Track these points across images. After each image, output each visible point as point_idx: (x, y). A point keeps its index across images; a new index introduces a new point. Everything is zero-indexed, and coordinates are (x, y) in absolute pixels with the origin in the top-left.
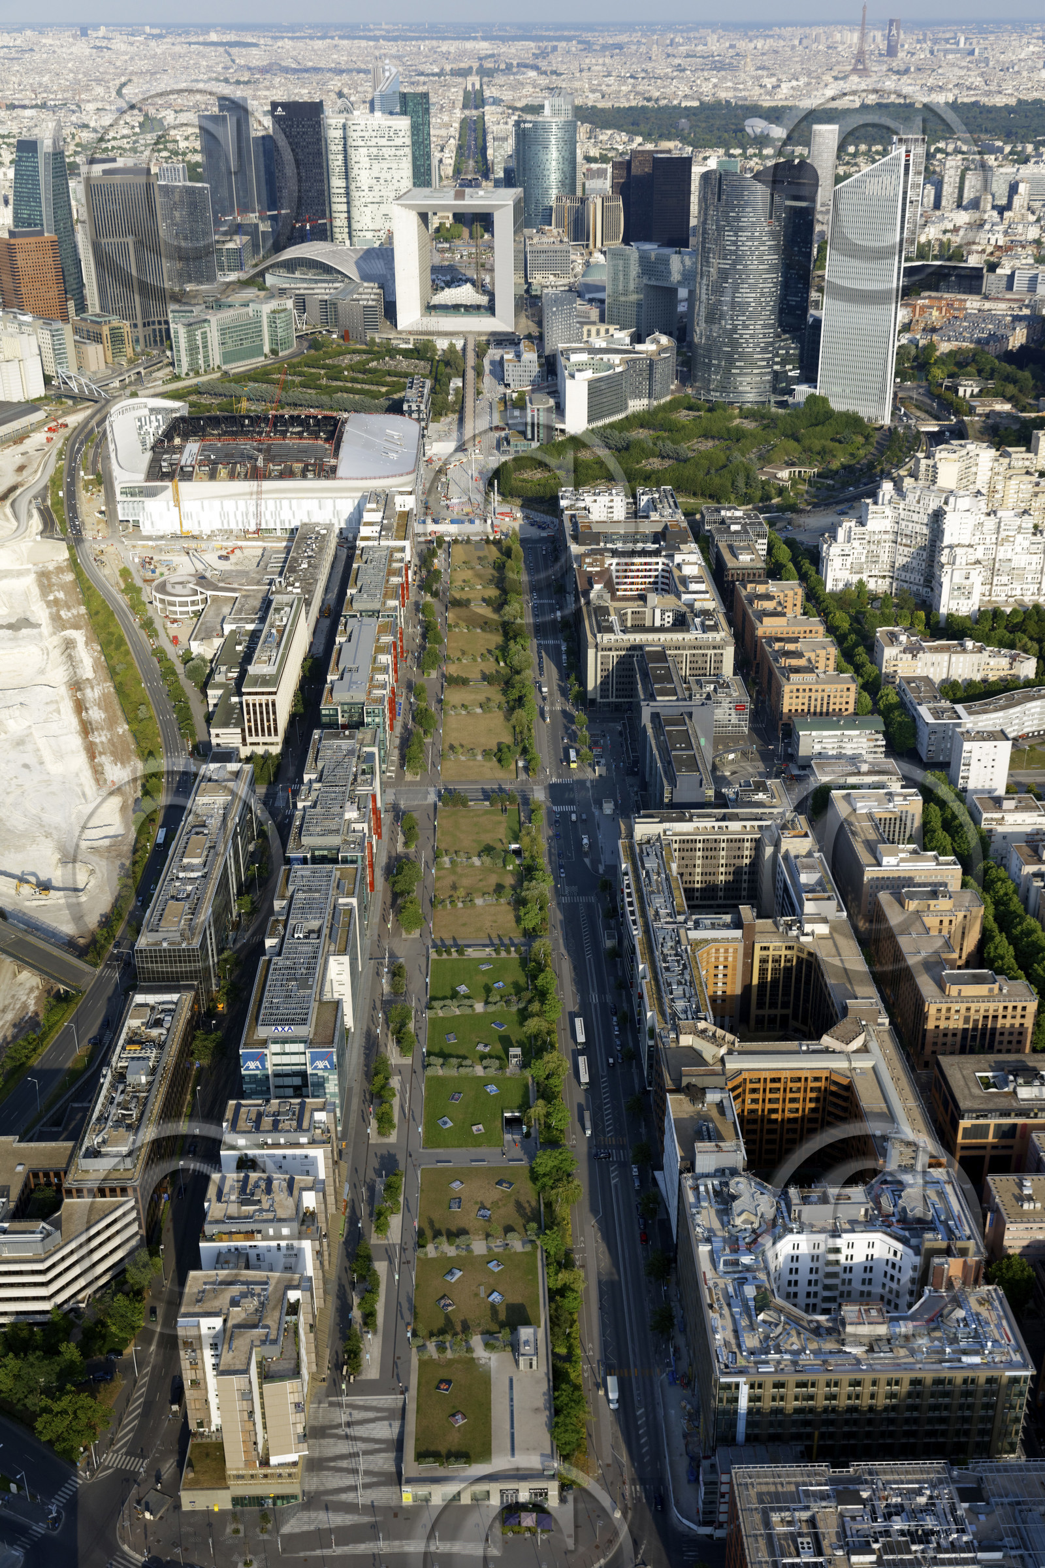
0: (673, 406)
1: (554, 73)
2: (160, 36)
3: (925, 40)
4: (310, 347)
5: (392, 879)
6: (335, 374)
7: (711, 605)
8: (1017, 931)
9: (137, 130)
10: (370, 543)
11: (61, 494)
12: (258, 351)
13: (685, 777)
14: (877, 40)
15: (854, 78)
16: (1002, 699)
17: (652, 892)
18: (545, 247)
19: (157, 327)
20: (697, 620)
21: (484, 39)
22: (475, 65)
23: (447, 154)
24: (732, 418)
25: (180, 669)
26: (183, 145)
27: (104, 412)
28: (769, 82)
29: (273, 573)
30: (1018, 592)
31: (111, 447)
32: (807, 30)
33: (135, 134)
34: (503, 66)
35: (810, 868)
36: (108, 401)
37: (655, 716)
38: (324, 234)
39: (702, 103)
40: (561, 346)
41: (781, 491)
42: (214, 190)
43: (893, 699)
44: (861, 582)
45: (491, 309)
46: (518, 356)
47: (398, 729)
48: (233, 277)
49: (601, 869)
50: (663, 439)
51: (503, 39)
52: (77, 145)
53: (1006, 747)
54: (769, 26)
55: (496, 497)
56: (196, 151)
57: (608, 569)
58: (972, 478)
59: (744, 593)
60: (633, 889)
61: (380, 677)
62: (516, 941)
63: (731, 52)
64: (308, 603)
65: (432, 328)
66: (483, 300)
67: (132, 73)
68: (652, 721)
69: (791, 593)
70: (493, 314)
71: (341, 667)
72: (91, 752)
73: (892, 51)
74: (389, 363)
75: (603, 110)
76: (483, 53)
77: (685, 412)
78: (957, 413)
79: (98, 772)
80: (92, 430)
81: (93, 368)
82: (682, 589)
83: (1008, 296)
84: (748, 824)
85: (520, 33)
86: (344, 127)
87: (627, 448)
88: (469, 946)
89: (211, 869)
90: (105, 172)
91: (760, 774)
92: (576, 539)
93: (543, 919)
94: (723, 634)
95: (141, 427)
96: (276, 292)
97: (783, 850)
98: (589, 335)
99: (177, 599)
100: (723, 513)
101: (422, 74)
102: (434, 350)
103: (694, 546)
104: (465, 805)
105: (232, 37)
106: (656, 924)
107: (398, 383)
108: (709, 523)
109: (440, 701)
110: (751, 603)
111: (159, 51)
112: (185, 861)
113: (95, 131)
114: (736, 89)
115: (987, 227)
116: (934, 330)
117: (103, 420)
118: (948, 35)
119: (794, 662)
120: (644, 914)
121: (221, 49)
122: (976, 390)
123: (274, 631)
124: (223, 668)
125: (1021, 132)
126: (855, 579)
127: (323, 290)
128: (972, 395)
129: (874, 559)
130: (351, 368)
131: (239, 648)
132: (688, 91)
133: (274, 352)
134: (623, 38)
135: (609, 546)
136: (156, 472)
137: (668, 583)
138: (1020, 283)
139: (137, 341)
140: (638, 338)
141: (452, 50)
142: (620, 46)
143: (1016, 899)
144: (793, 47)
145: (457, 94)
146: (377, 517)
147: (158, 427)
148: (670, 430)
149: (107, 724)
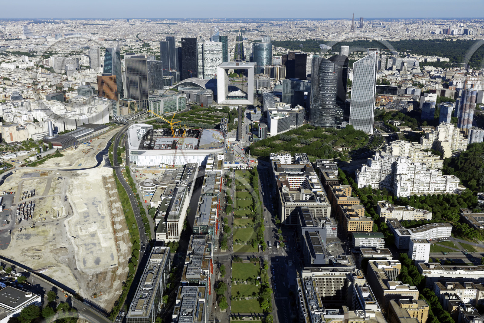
0: (304, 127)
1: (263, 31)
2: (150, 22)
3: (370, 24)
4: (191, 108)
5: (217, 289)
6: (198, 116)
7: (322, 193)
8: (441, 316)
9: (142, 46)
10: (209, 170)
11: (112, 153)
12: (175, 109)
13: (318, 255)
14: (357, 23)
15: (351, 33)
16: (423, 227)
17: (310, 299)
18: (263, 80)
19: (145, 102)
20: (318, 198)
21: (242, 22)
22: (240, 30)
23: (232, 53)
24: (323, 131)
25: (146, 211)
26: (155, 50)
27: (127, 128)
28: (326, 34)
29: (178, 179)
30: (422, 189)
31: (129, 139)
32: (336, 21)
33: (141, 48)
34: (248, 30)
35: (365, 291)
36: (128, 124)
37: (307, 232)
38: (196, 75)
39: (306, 40)
40: (269, 109)
41: (340, 155)
42: (164, 63)
43: (386, 227)
44: (369, 185)
45: (246, 98)
46: (255, 112)
47: (218, 234)
48: (168, 88)
49: (289, 287)
50: (301, 138)
51: (248, 23)
52: (124, 51)
53: (428, 246)
54: (325, 19)
55: (249, 156)
56: (158, 52)
57: (287, 180)
58: (403, 152)
59: (332, 189)
60: (303, 297)
61: (213, 216)
62: (261, 315)
63: (314, 26)
64: (189, 190)
65: (228, 103)
66: (244, 95)
67: (141, 31)
68: (305, 234)
69: (347, 189)
70: (247, 99)
71: (200, 213)
72: (116, 240)
73: (361, 26)
74: (215, 113)
75: (277, 42)
76: (242, 26)
77: (308, 129)
78: (394, 131)
79: (118, 246)
80: (123, 133)
81: (125, 114)
82: (312, 187)
83: (406, 96)
84: (342, 273)
85: (252, 21)
86: (203, 45)
87: (290, 140)
88: (244, 316)
89: (154, 286)
90: (131, 57)
91: (343, 254)
92: (276, 170)
93: (270, 306)
94: (327, 203)
95: (138, 133)
96: (181, 92)
97: (355, 284)
98: (277, 106)
99: (147, 188)
100: (323, 162)
101: (224, 32)
102: (229, 109)
103: (315, 173)
104: (241, 262)
105: (170, 22)
106: (313, 312)
107: (218, 120)
108: (319, 165)
109: (232, 224)
110: (335, 192)
111: (149, 25)
112: (146, 283)
113: (129, 47)
114: (316, 36)
115: (396, 75)
116: (384, 105)
117: (126, 130)
118: (377, 22)
119: (351, 213)
120: (308, 308)
121: (167, 25)
122: (399, 124)
123: (178, 200)
124: (161, 212)
125: (402, 49)
126: (368, 184)
127: (195, 92)
128: (398, 125)
129: (373, 178)
130: (203, 115)
131: (166, 205)
132: (302, 37)
133: (180, 110)
134: (283, 22)
135: (287, 172)
136: (142, 147)
137: (307, 185)
138: (409, 91)
139: (138, 106)
140: (293, 107)
141: (233, 25)
142: (281, 25)
143: (439, 303)
144: (332, 25)
145: (235, 37)
146: (212, 162)
147: (143, 133)
148: (303, 135)
149: (122, 230)
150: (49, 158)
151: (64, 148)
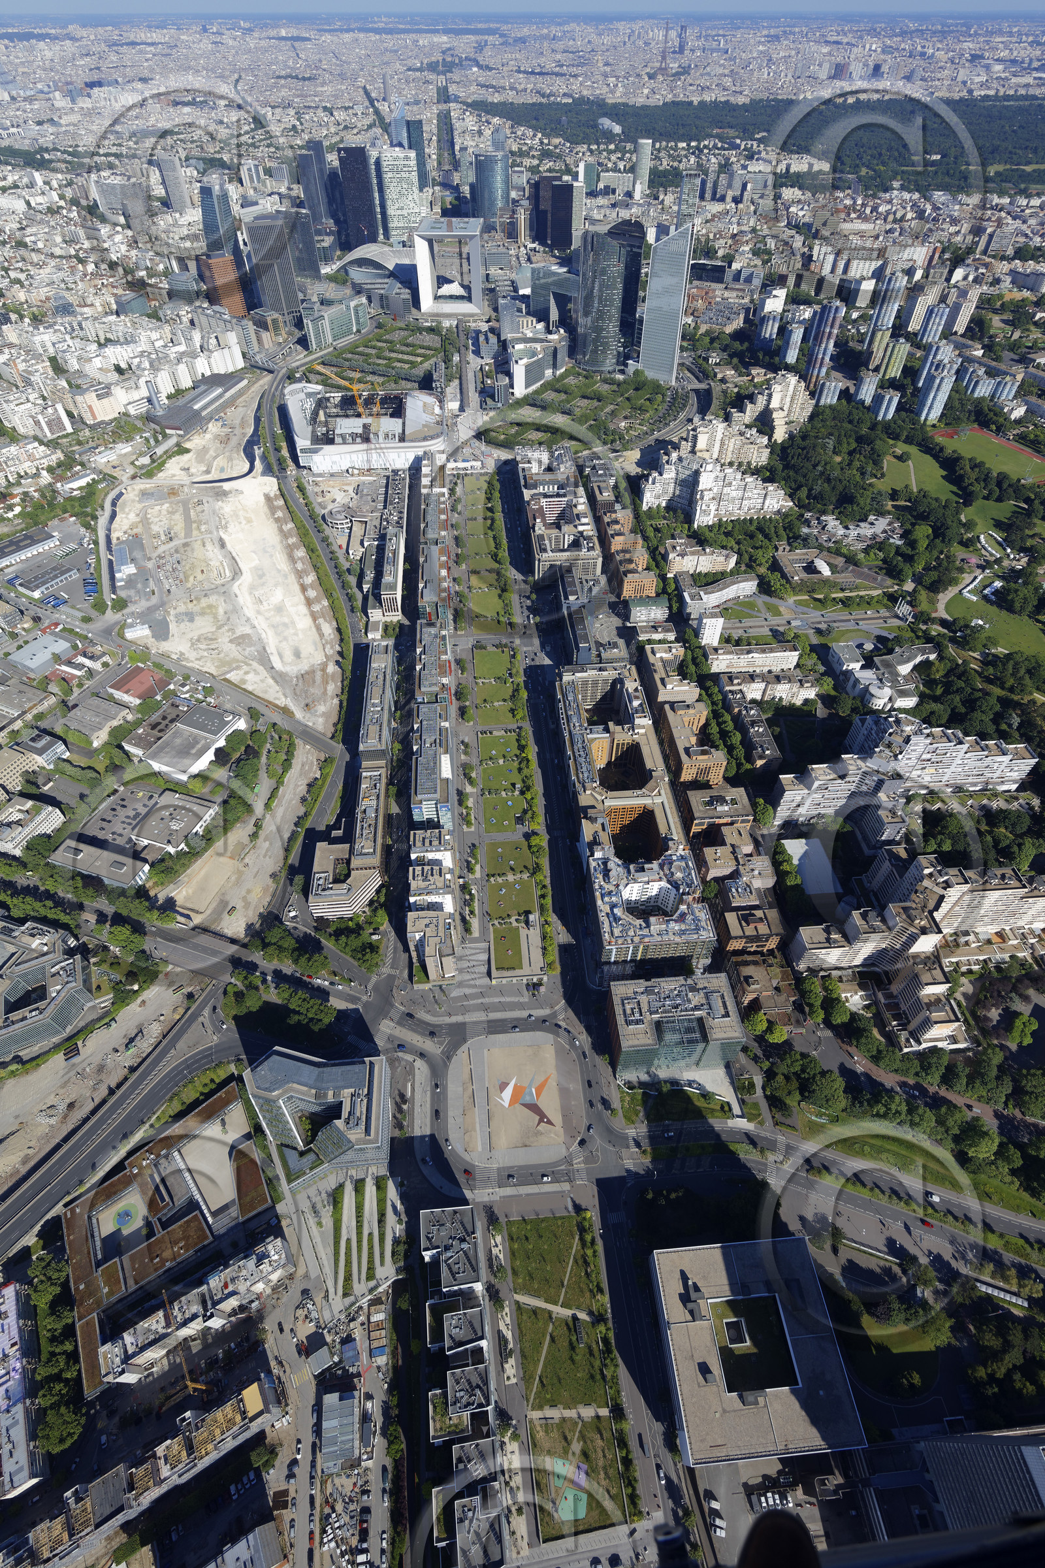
0: (567, 374)
1: (488, 68)
3: (700, 38)
4: (377, 327)
5: (459, 701)
7: (592, 532)
8: (721, 721)
9: (252, 126)
10: (428, 491)
11: (267, 443)
12: (350, 332)
13: (583, 647)
14: (674, 40)
15: (660, 77)
16: (720, 584)
17: (572, 713)
18: (495, 250)
19: (295, 314)
20: (585, 542)
22: (441, 60)
23: (432, 148)
24: (596, 383)
25: (346, 566)
28: (612, 81)
30: (731, 511)
34: (457, 61)
35: (637, 697)
36: (278, 372)
37: (569, 608)
38: (372, 238)
39: (574, 100)
40: (509, 336)
43: (672, 586)
44: (659, 504)
45: (469, 298)
46: (486, 338)
48: (329, 272)
50: (563, 400)
51: (456, 34)
53: (722, 618)
55: (483, 443)
57: (542, 507)
59: (606, 521)
60: (563, 710)
62: (514, 729)
65: (439, 312)
66: (465, 293)
68: (568, 612)
69: (627, 519)
70: (471, 301)
71: (425, 579)
72: (315, 619)
75: (518, 106)
76: (444, 46)
77: (573, 379)
78: (708, 377)
79: (318, 628)
80: (274, 396)
81: (267, 344)
82: (577, 521)
83: (737, 287)
87: (545, 408)
88: (494, 729)
89: (384, 706)
91: (615, 638)
92: (526, 485)
94: (597, 551)
95: (303, 407)
97: (626, 687)
98: (523, 327)
99: (339, 522)
100: (595, 461)
102: (442, 327)
103: (582, 490)
104: (485, 649)
105: (294, 31)
106: (575, 730)
107: (427, 355)
108: (588, 470)
109: (469, 587)
110: (610, 527)
112: (373, 700)
114: (593, 87)
116: (698, 314)
119: (629, 566)
120: (568, 724)
121: (289, 44)
122: (718, 360)
123: (390, 554)
124: (368, 573)
126: (656, 503)
127: (379, 285)
128: (715, 364)
129: (665, 493)
130: (400, 343)
131: (373, 557)
132: (565, 89)
133: (359, 331)
135: (541, 490)
136: (315, 440)
137: (571, 517)
139: (286, 323)
140: (548, 330)
143: (721, 705)
145: (433, 92)
146: (428, 469)
147: (311, 407)
148: (566, 393)
149: (317, 600)
150: (170, 457)
151: (187, 433)
